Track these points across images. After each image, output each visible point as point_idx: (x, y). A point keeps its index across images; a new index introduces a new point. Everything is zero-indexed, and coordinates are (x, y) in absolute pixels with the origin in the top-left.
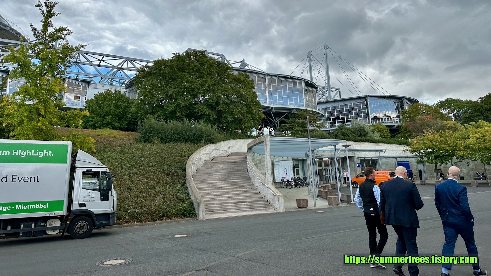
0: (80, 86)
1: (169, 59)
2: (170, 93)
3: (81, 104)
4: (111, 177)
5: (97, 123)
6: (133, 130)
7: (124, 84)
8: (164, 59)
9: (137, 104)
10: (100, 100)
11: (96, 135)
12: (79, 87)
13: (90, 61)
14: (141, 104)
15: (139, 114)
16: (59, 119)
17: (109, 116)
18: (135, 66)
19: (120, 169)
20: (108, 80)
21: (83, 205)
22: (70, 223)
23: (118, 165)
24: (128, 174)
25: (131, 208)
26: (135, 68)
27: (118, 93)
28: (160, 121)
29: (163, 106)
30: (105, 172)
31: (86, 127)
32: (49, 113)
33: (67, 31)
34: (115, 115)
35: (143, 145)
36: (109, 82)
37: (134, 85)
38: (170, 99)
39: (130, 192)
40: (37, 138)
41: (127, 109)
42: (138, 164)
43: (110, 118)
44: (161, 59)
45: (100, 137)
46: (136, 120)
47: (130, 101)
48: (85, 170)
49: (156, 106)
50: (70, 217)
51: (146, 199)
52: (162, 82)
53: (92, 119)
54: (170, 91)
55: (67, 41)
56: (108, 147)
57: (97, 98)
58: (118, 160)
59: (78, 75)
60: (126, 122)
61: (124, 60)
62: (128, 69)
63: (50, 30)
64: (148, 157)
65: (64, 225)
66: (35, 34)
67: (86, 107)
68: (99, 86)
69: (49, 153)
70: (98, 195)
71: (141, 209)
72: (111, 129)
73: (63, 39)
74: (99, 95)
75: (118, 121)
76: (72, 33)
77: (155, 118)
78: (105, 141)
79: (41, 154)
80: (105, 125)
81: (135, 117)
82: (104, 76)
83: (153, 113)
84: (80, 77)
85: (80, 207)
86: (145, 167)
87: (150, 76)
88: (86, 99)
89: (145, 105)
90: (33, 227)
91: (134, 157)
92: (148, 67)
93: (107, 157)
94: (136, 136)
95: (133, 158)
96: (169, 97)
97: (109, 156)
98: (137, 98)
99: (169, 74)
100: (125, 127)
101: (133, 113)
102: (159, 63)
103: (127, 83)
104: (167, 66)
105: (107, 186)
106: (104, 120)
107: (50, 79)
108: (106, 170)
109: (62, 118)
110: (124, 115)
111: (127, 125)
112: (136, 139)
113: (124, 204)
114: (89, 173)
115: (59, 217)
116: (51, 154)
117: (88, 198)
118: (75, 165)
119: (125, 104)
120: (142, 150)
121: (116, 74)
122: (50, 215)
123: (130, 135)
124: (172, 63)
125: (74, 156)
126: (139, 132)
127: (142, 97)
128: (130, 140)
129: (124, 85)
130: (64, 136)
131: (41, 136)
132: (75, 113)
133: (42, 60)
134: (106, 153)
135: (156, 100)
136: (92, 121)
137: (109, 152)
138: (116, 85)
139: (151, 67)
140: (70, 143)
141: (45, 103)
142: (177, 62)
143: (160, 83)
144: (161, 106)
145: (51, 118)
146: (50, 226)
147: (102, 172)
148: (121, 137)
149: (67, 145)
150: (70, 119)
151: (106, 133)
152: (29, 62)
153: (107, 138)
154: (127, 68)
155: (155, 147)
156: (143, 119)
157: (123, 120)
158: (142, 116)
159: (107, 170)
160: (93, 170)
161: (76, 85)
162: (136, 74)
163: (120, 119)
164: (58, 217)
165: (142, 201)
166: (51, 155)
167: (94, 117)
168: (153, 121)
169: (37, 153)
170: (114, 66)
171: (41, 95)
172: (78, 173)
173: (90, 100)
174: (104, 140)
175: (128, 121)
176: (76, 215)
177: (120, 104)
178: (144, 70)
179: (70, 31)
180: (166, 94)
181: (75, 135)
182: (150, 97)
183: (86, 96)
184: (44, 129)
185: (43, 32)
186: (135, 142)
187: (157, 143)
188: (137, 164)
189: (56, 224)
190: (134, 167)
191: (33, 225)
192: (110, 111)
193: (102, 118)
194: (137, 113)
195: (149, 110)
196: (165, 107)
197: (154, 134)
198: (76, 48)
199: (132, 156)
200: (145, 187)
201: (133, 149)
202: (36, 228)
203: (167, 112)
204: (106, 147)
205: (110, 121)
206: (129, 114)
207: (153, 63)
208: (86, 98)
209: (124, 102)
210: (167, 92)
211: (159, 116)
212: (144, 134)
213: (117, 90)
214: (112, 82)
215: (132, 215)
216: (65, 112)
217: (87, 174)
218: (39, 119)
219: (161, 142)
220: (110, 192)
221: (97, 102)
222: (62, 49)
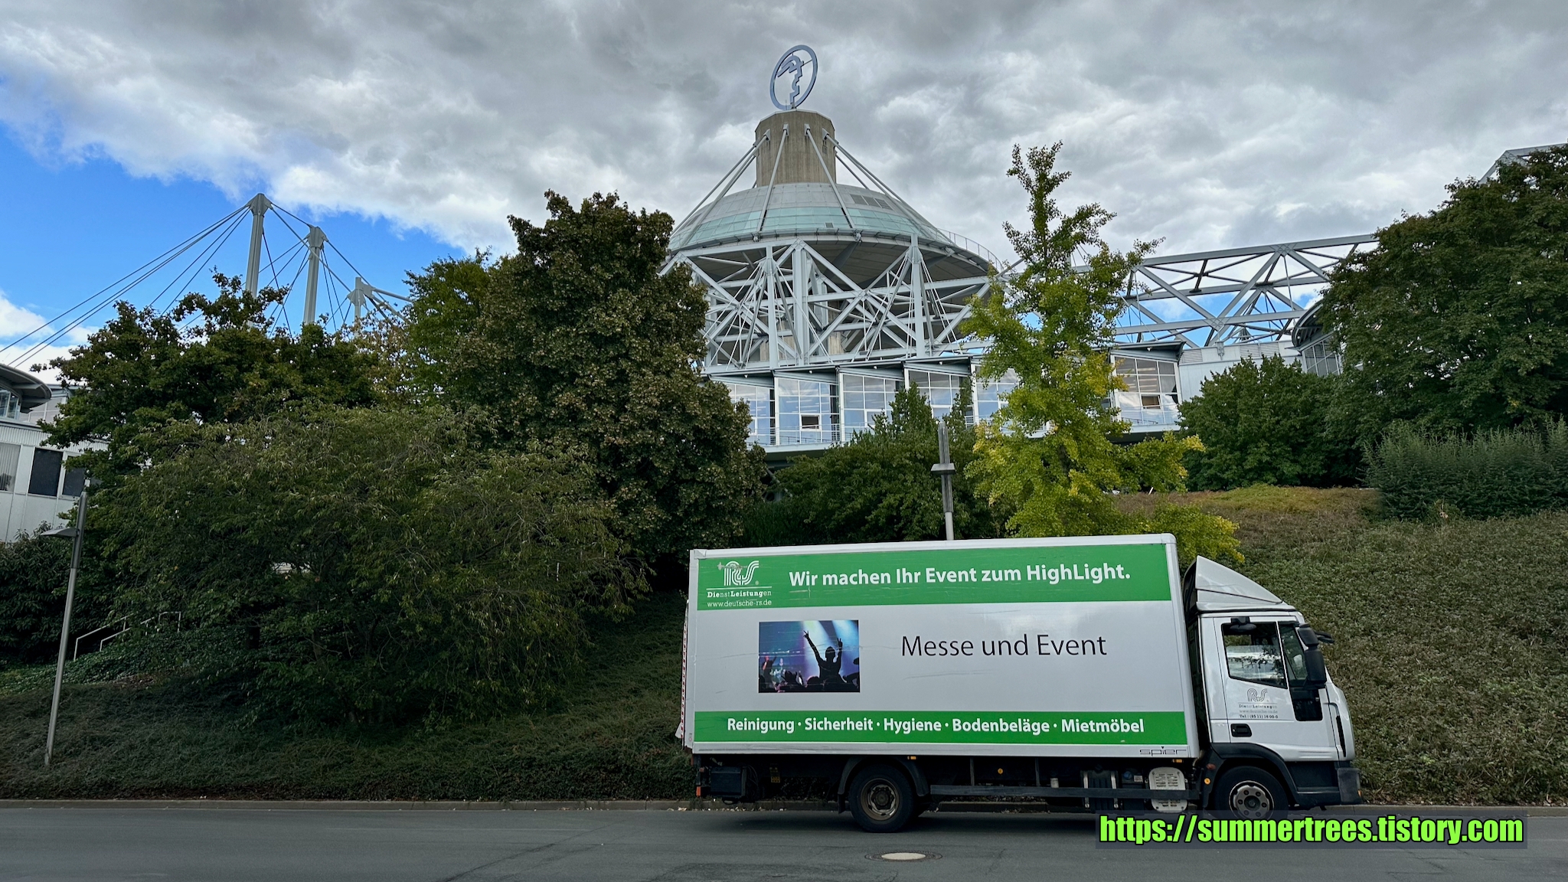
0: (1153, 364)
1: (1437, 210)
2: (1463, 333)
3: (1167, 418)
4: (1317, 641)
5: (1227, 470)
6: (1348, 482)
7: (1285, 331)
8: (1413, 218)
9: (1346, 390)
10: (1222, 399)
11: (1230, 508)
12: (1150, 369)
13: (1169, 283)
14: (1360, 390)
15: (1360, 423)
16: (1120, 470)
17: (1259, 444)
18: (1311, 268)
19: (1333, 614)
20: (1234, 329)
21: (1241, 730)
22: (1215, 784)
23: (1325, 600)
24: (1367, 632)
25: (1404, 748)
26: (1312, 274)
27: (1274, 366)
28: (1445, 440)
29: (1446, 385)
30: (1291, 626)
31: (1196, 484)
32: (1091, 456)
33: (1097, 217)
34: (1279, 439)
35: (1399, 530)
36: (1237, 335)
37: (1323, 330)
38: (1468, 352)
39: (1386, 692)
40: (1073, 531)
41: (1315, 414)
42: (1393, 597)
43: (1263, 449)
44: (1402, 220)
45: (1244, 512)
46: (1354, 447)
47: (1319, 386)
48: (1228, 621)
49: (1415, 390)
50: (1210, 766)
51: (1454, 720)
52: (1422, 299)
53: (1209, 459)
54: (1460, 324)
55: (1102, 243)
56: (1279, 545)
57: (1211, 392)
58: (1318, 585)
59: (1140, 334)
60: (1321, 458)
61: (1272, 254)
62: (1290, 281)
63: (1054, 225)
64: (1425, 573)
65: (1198, 788)
66: (1019, 249)
67: (1183, 425)
68: (1210, 355)
69: (1116, 572)
70: (1283, 698)
71: (1444, 756)
72: (1275, 484)
73: (1091, 241)
74: (1217, 381)
75: (1292, 458)
76: (1110, 216)
77: (1423, 429)
78: (1264, 525)
79: (1098, 575)
80: (1251, 475)
81: (1348, 437)
82: (1217, 322)
83: (1409, 415)
84: (1147, 338)
85: (1235, 735)
86: (1425, 606)
87: (1375, 286)
88: (1176, 400)
89: (1375, 389)
90: (1114, 786)
91: (1376, 574)
92: (1363, 258)
93: (1280, 576)
94: (1364, 499)
95: (1370, 576)
96: (1460, 349)
97: (1286, 572)
98: (1340, 371)
99: (1445, 265)
100: (1318, 474)
101: (1338, 423)
102: (1399, 237)
103: (1295, 329)
104: (1429, 238)
105: (1308, 670)
106: (1245, 460)
107: (1076, 359)
108: (1293, 619)
109: (1127, 468)
110: (1307, 435)
111: (1324, 467)
112: (1365, 509)
113: (1373, 733)
114: (1242, 627)
115: (1178, 761)
116: (1123, 573)
117: (1253, 709)
118: (1195, 605)
119: (1303, 398)
120: (1399, 547)
121: (1253, 307)
122: (1154, 756)
123: (1343, 498)
124: (1452, 220)
125: (1188, 575)
126: (1373, 485)
127: (1360, 366)
128: (1346, 517)
129: (1286, 337)
130: (1143, 520)
131: (1081, 522)
132: (1162, 446)
133: (1048, 312)
134: (1275, 564)
135: (1412, 365)
136: (1210, 466)
137: (1285, 561)
138: (1262, 341)
139: (1370, 255)
140: (1168, 539)
141: (1077, 428)
142: (1468, 213)
143: (1415, 302)
144: (1439, 386)
145: (1098, 470)
146: (1157, 788)
147: (1282, 624)
148: (1312, 507)
149: (1163, 545)
150: (1149, 467)
151: (1261, 498)
152: (1017, 324)
153: (1267, 514)
154: (1285, 279)
155: (1443, 532)
156: (1379, 439)
157: (1308, 450)
158: (1370, 429)
159: (1298, 618)
160: (1252, 620)
161: (1142, 364)
162: (1324, 292)
163: (1296, 449)
164: (1176, 763)
165: (1437, 726)
166: (1123, 577)
167: (1213, 451)
168: (1416, 443)
169: (1087, 570)
170: (1245, 283)
171: (1062, 407)
172: (1210, 629)
173: (1191, 401)
174: (1260, 521)
175: (1327, 452)
176: (1228, 759)
177: (1289, 401)
178: (1350, 271)
179: (1103, 212)
180: (1446, 337)
181: (1175, 513)
182: (1389, 359)
183: (1175, 390)
184: (1087, 503)
185: (1036, 236)
186: (1367, 522)
187: (1448, 521)
188: (1389, 598)
189: (1175, 783)
190: (1383, 607)
191: (1113, 779)
192: (1260, 427)
193: (1237, 453)
194: (1353, 420)
195: (1394, 404)
196: (1454, 386)
197: (1430, 488)
198: (1131, 255)
199: (1366, 571)
200: (1441, 679)
201: (1363, 546)
202: (1123, 791)
203: (1465, 403)
204: (1271, 544)
205: (1266, 459)
206: (1324, 430)
207: (1378, 238)
208: (1175, 398)
209: (1300, 391)
210: (1452, 330)
211: (1436, 421)
212: (1392, 491)
213: (1270, 355)
214: (1245, 332)
215: (1412, 774)
216: (1132, 447)
217: (1237, 632)
218: (1070, 475)
219: (1467, 514)
220: (1322, 692)
221: (1213, 403)
222: (1092, 269)
